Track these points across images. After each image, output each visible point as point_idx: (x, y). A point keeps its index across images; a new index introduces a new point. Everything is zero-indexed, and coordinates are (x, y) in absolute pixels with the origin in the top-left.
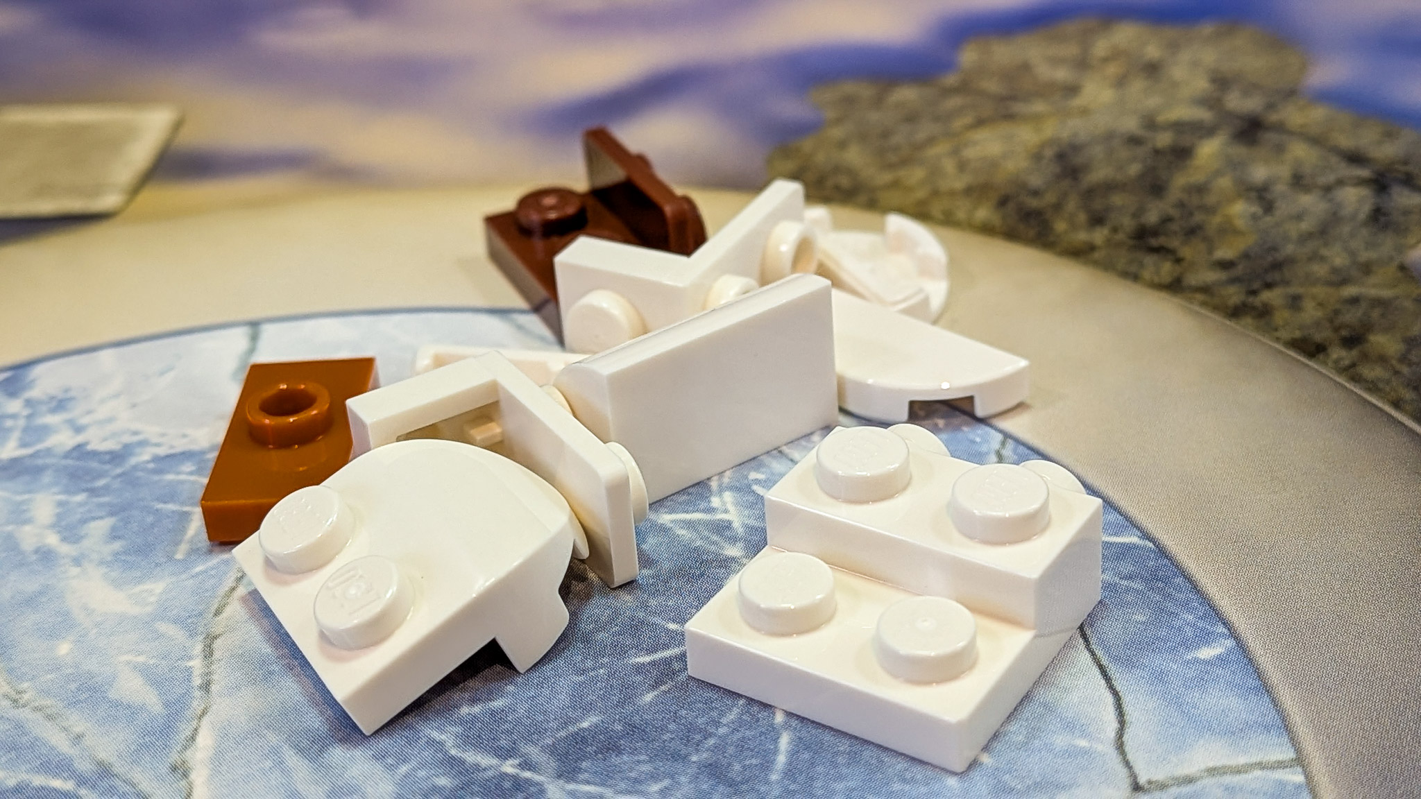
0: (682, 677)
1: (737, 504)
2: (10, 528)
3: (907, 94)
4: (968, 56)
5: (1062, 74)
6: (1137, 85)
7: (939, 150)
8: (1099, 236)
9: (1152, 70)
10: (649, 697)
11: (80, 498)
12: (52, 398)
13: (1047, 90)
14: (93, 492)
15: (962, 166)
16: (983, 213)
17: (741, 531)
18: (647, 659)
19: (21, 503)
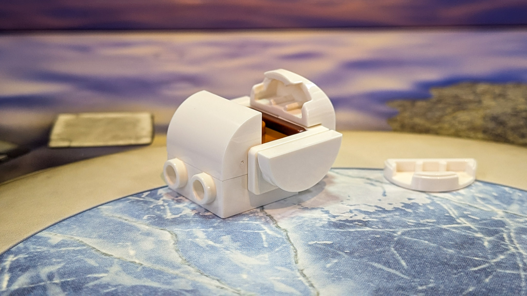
0: (494, 273)
1: (467, 221)
2: (190, 240)
3: (421, 104)
4: (435, 93)
5: (471, 97)
6: (501, 100)
7: (447, 118)
9: (502, 96)
10: (487, 280)
11: (211, 229)
13: (470, 102)
14: (214, 227)
15: (461, 123)
16: (480, 135)
17: (476, 229)
18: (476, 269)
19: (188, 232)
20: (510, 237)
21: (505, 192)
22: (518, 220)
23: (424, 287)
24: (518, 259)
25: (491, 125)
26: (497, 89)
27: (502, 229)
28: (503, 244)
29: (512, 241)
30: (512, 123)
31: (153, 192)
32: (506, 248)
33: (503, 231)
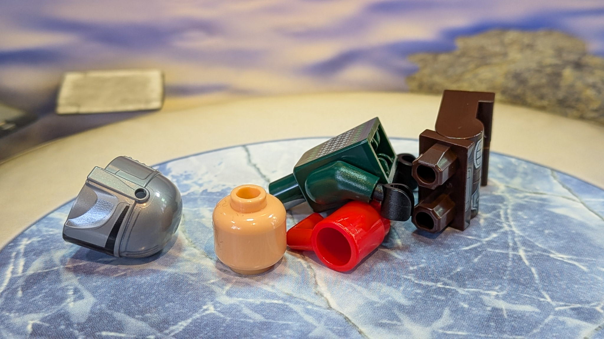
0: (484, 253)
2: (197, 220)
3: (444, 57)
4: (460, 43)
5: (497, 49)
6: (528, 52)
7: (468, 76)
8: (545, 103)
9: (530, 46)
10: (476, 260)
12: (182, 175)
13: (496, 55)
18: (467, 248)
19: (195, 211)
20: (506, 214)
21: (511, 163)
22: (518, 195)
23: (415, 268)
24: (510, 237)
25: (512, 84)
26: (526, 38)
27: (500, 205)
28: (498, 222)
29: (507, 219)
30: (533, 82)
31: (162, 166)
32: (501, 225)
33: (500, 208)
